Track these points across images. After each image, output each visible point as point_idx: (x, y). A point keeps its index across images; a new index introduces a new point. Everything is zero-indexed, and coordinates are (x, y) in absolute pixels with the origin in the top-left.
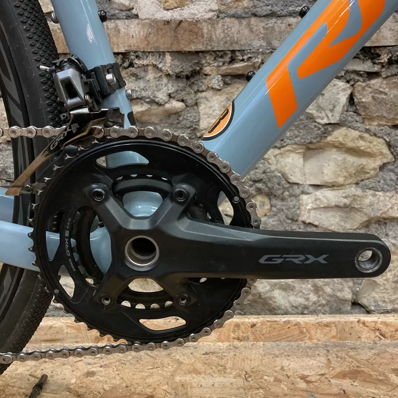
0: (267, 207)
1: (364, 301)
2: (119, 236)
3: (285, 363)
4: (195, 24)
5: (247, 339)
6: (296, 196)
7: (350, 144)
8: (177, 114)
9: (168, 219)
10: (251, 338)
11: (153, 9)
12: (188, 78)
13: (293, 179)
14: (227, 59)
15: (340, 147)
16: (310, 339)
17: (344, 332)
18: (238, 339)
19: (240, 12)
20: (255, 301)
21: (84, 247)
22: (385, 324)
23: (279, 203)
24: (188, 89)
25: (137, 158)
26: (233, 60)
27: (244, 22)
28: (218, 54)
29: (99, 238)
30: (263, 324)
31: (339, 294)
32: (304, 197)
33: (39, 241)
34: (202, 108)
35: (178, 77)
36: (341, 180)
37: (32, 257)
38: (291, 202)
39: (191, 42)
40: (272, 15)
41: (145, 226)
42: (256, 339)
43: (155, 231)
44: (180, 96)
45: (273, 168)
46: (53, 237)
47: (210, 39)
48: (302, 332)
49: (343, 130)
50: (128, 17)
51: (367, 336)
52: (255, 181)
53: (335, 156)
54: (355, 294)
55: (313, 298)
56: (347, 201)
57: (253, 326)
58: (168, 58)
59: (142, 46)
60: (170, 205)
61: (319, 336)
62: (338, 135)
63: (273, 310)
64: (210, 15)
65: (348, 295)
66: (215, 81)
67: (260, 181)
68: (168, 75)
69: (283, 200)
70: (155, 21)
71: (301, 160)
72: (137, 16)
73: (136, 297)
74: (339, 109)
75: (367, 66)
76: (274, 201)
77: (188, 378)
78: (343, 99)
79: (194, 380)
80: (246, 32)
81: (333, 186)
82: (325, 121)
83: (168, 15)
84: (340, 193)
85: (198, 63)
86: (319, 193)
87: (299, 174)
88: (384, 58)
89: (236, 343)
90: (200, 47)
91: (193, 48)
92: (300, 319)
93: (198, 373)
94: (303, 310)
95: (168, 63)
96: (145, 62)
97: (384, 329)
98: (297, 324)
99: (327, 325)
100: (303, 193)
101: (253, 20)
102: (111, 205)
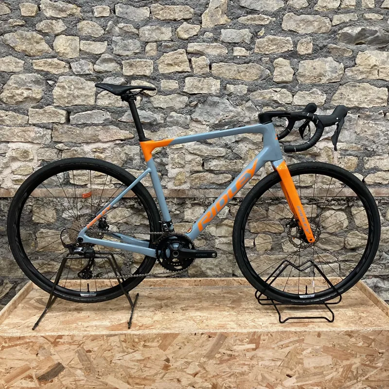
0: (205, 243)
1: (236, 274)
2: (172, 251)
3: (209, 291)
4: (183, 191)
5: (198, 285)
6: (214, 240)
7: (229, 225)
8: (178, 214)
9: (181, 248)
10: (200, 285)
11: (172, 186)
12: (181, 204)
13: (213, 235)
14: (193, 200)
15: (226, 225)
16: (218, 285)
17: (229, 283)
18: (195, 285)
19: (196, 187)
20: (201, 274)
21: (165, 253)
22: (241, 280)
23: (208, 242)
24: (181, 208)
25: (175, 237)
26: (195, 200)
27: (198, 190)
28: (190, 199)
29: (168, 252)
30: (203, 280)
31: (228, 271)
32: (216, 240)
33: (157, 253)
34: (185, 213)
35: (178, 204)
36: (227, 235)
37: (156, 255)
38: (212, 242)
39: (182, 195)
40: (206, 188)
41: (177, 249)
42: (201, 285)
43: (178, 250)
44: (178, 210)
45: (207, 231)
46: (159, 251)
47: (188, 195)
48: (216, 283)
49: (227, 220)
50: (164, 188)
51: (236, 284)
52: (201, 235)
53: (225, 228)
54: (233, 271)
55: (220, 272)
56: (229, 241)
57: (200, 281)
58: (176, 199)
59: (168, 196)
60: (181, 246)
61: (221, 284)
62: (226, 222)
63: (207, 276)
64: (188, 188)
65: (231, 271)
66: (189, 206)
67: (203, 235)
68: (175, 204)
69: (210, 241)
70: (173, 190)
71: (215, 229)
72: (167, 188)
73: (174, 262)
74: (226, 214)
75: (233, 202)
76: (207, 241)
77: (180, 294)
78: (227, 211)
79: (182, 294)
80: (198, 193)
81: (224, 237)
82: (222, 218)
83: (176, 188)
84: (227, 239)
85: (185, 201)
86: (220, 239)
87: (214, 233)
88: (238, 200)
89: (195, 286)
90: (185, 197)
91: (183, 197)
92: (215, 279)
93: (183, 293)
94: (217, 276)
95: (175, 201)
96: (169, 200)
97: (241, 282)
98: (214, 280)
99: (223, 281)
100: (216, 239)
101: (200, 190)
102: (171, 246)
